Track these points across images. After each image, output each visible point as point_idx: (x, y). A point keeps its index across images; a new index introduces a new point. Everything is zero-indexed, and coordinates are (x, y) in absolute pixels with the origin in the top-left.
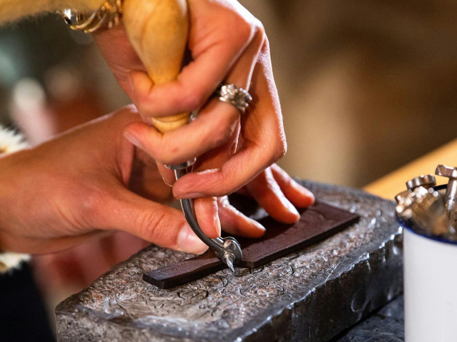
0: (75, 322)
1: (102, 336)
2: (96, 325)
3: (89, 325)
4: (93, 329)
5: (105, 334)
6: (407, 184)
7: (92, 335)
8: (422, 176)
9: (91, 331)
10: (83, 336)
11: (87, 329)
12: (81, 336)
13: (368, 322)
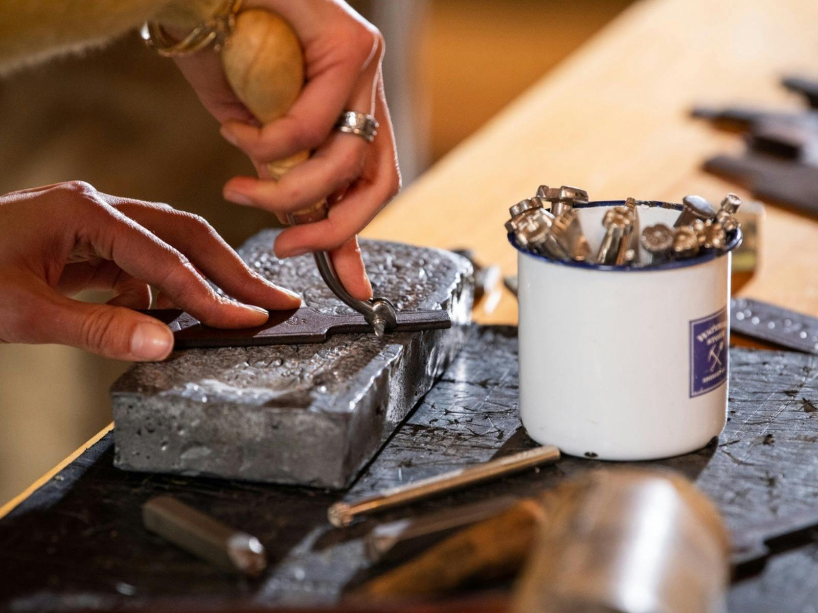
0: (139, 404)
1: (179, 418)
2: (170, 404)
3: (160, 405)
4: (166, 409)
5: (182, 414)
6: (511, 211)
7: (164, 417)
8: (530, 199)
9: (163, 413)
10: (151, 421)
11: (158, 411)
12: (148, 422)
13: (439, 389)
